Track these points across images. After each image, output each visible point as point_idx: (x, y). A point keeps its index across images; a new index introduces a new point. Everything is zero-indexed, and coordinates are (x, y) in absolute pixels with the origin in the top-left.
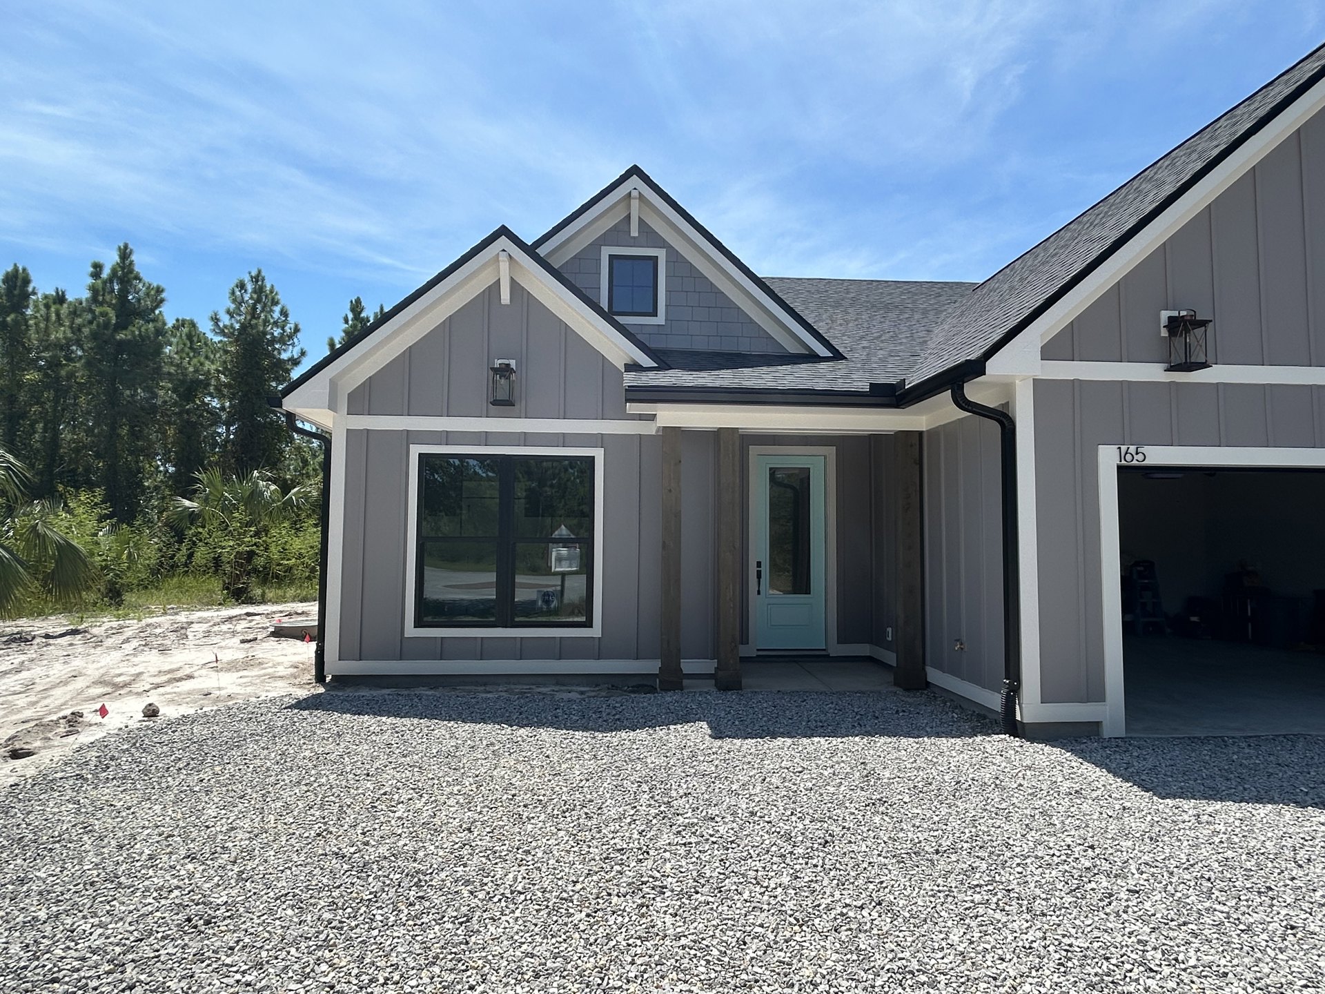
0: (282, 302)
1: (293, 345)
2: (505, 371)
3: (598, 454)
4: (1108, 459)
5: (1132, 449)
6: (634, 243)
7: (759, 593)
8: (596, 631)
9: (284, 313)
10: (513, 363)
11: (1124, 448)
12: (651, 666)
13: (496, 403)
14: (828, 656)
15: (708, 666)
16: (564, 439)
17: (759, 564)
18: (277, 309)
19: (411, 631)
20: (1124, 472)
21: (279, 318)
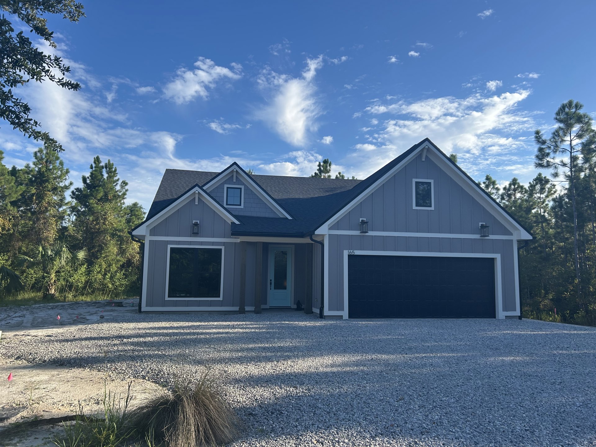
0: (61, 159)
1: (66, 179)
2: (196, 224)
3: (223, 248)
4: (346, 253)
5: (352, 251)
6: (234, 183)
7: (271, 289)
8: (221, 299)
9: (61, 163)
10: (198, 222)
11: (350, 251)
12: (237, 309)
13: (194, 233)
14: (291, 308)
15: (252, 308)
16: (213, 243)
17: (271, 280)
18: (58, 162)
19: (167, 298)
20: (350, 256)
21: (59, 166)
